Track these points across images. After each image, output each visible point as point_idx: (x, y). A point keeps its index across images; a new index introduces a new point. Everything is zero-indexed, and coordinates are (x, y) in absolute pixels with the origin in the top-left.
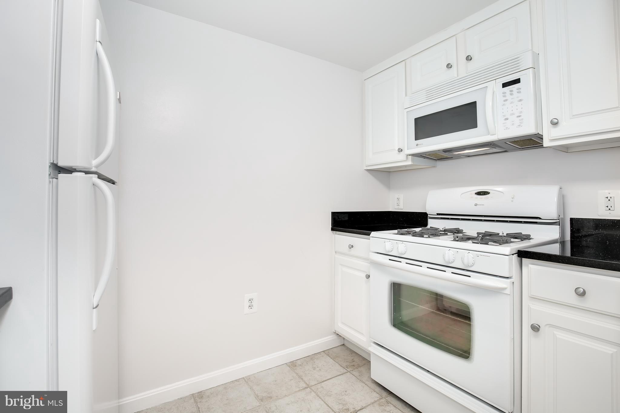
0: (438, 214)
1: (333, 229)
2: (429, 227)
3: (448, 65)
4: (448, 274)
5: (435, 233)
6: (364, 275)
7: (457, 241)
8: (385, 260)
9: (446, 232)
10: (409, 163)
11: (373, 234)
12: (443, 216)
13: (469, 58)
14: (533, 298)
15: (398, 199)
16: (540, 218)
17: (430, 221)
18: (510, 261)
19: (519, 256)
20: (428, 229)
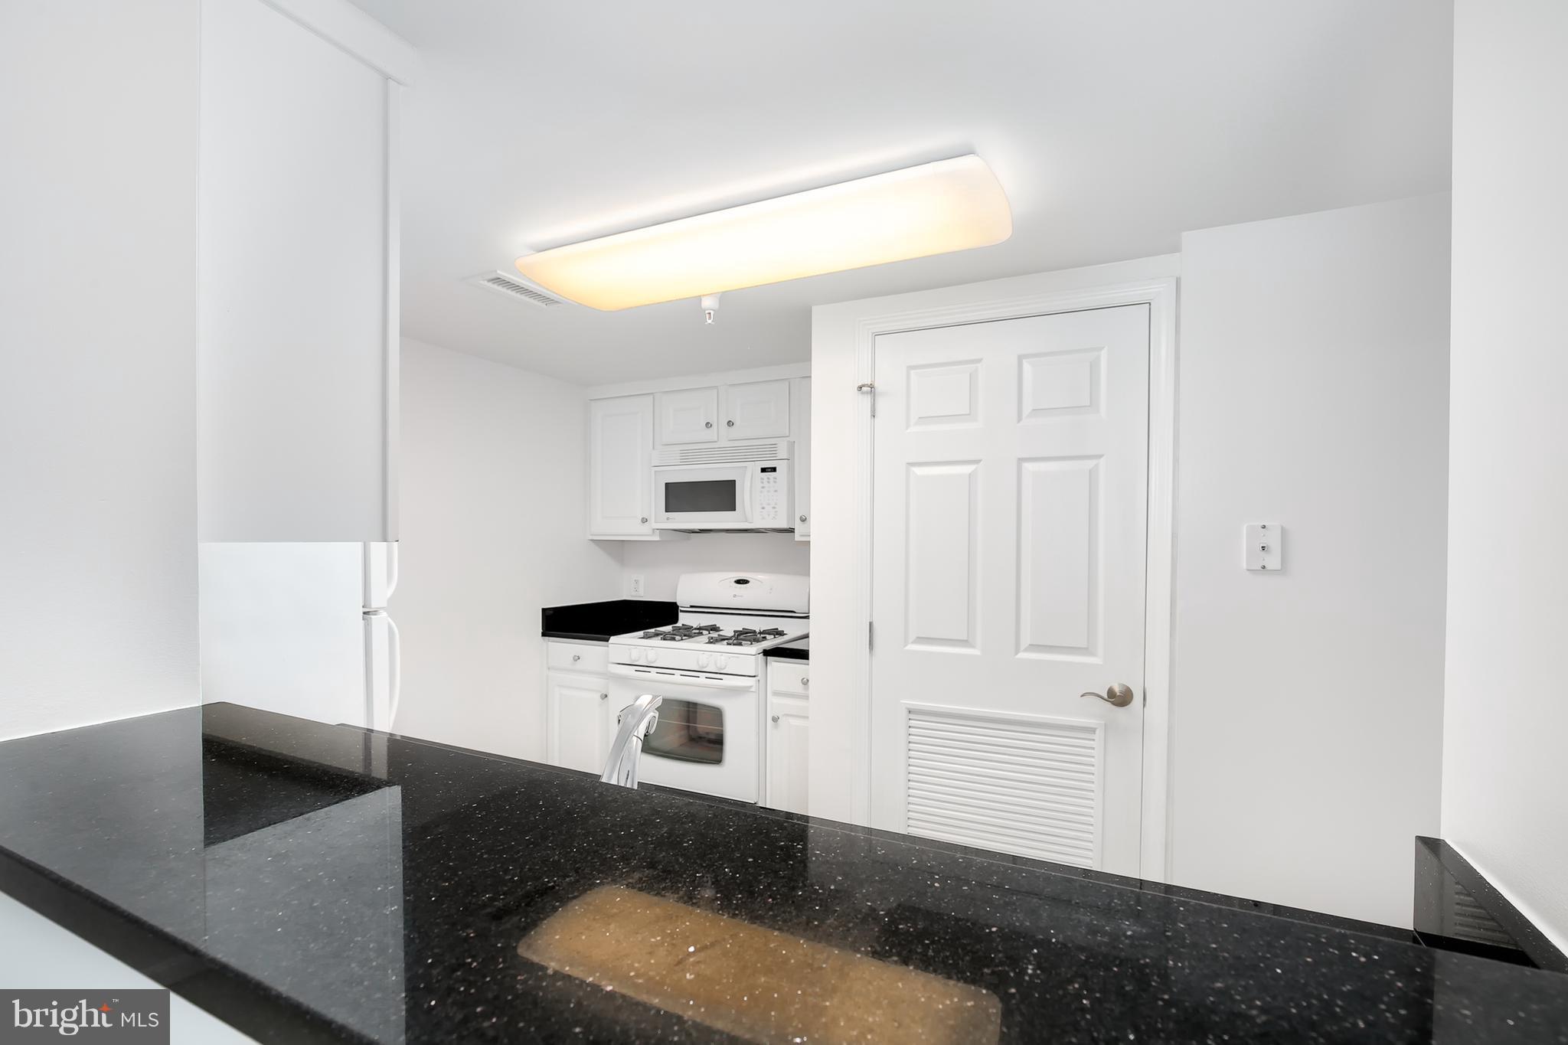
0: (692, 607)
1: (544, 635)
2: (679, 624)
3: (707, 424)
4: (702, 679)
5: (688, 633)
6: (597, 696)
7: (711, 643)
8: (630, 671)
9: (700, 630)
10: (657, 538)
11: (613, 639)
12: (696, 609)
13: (730, 423)
14: (776, 694)
15: (637, 582)
16: (794, 612)
17: (681, 615)
18: (757, 660)
19: (764, 655)
20: (679, 628)
